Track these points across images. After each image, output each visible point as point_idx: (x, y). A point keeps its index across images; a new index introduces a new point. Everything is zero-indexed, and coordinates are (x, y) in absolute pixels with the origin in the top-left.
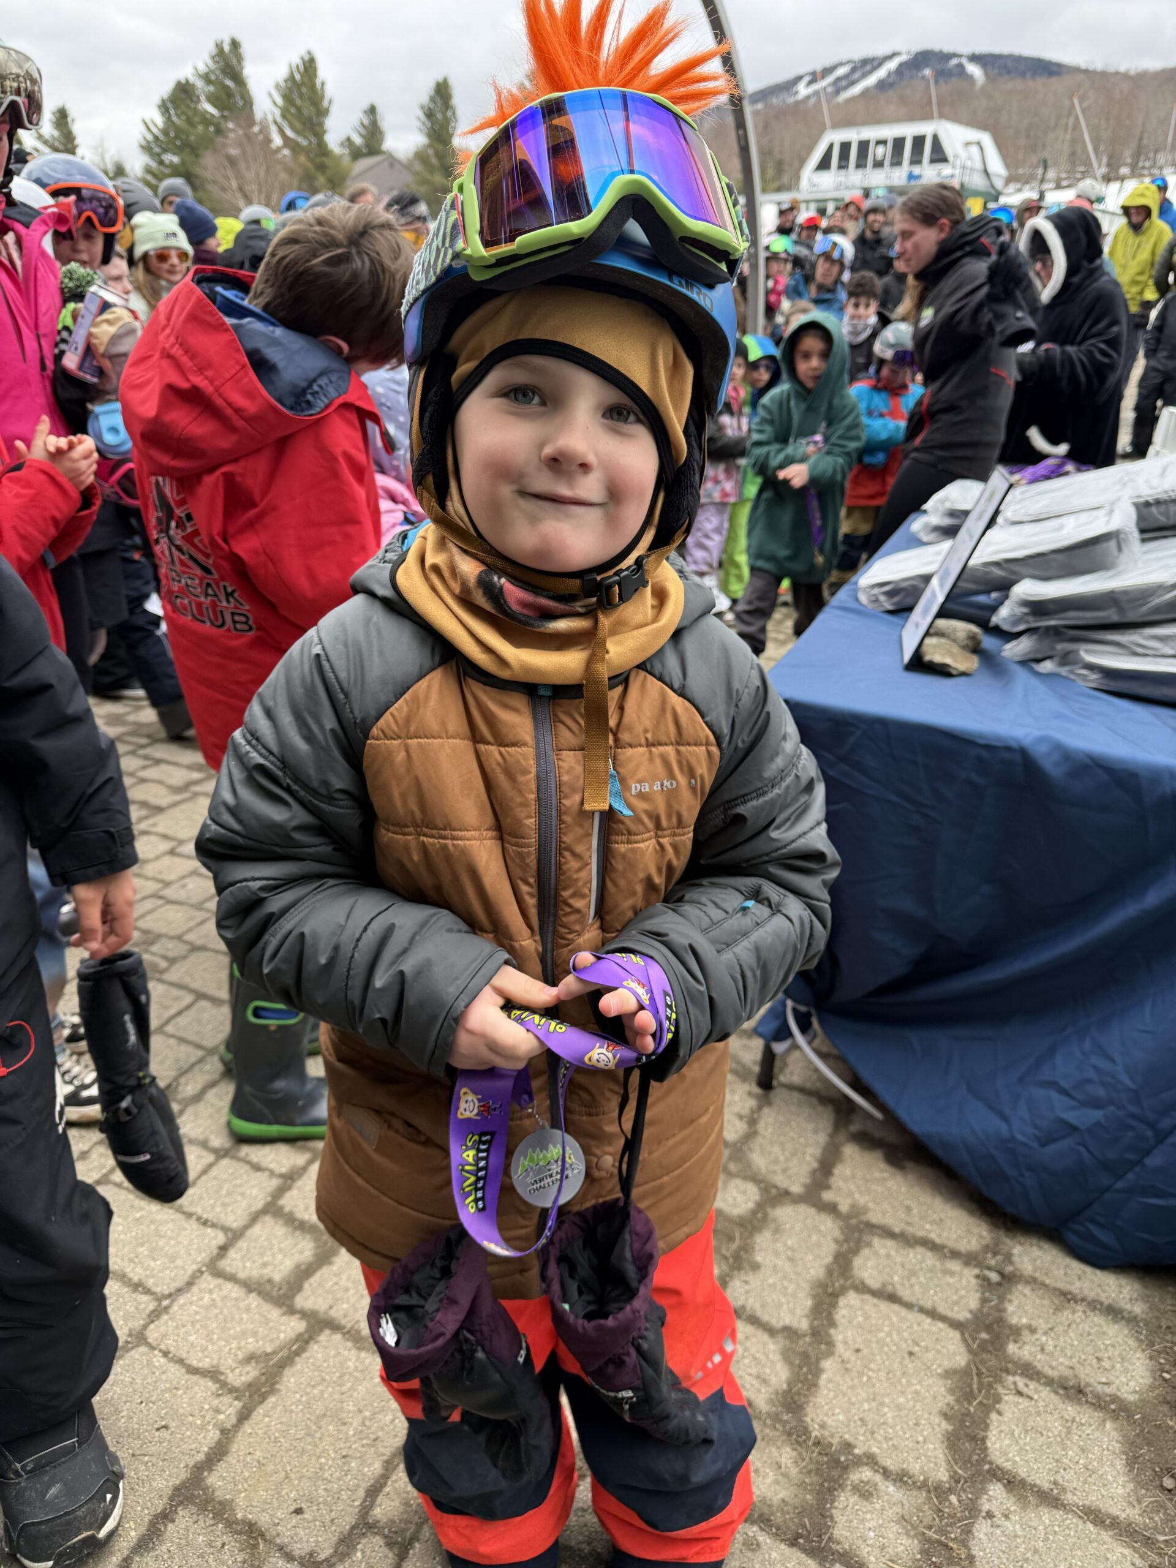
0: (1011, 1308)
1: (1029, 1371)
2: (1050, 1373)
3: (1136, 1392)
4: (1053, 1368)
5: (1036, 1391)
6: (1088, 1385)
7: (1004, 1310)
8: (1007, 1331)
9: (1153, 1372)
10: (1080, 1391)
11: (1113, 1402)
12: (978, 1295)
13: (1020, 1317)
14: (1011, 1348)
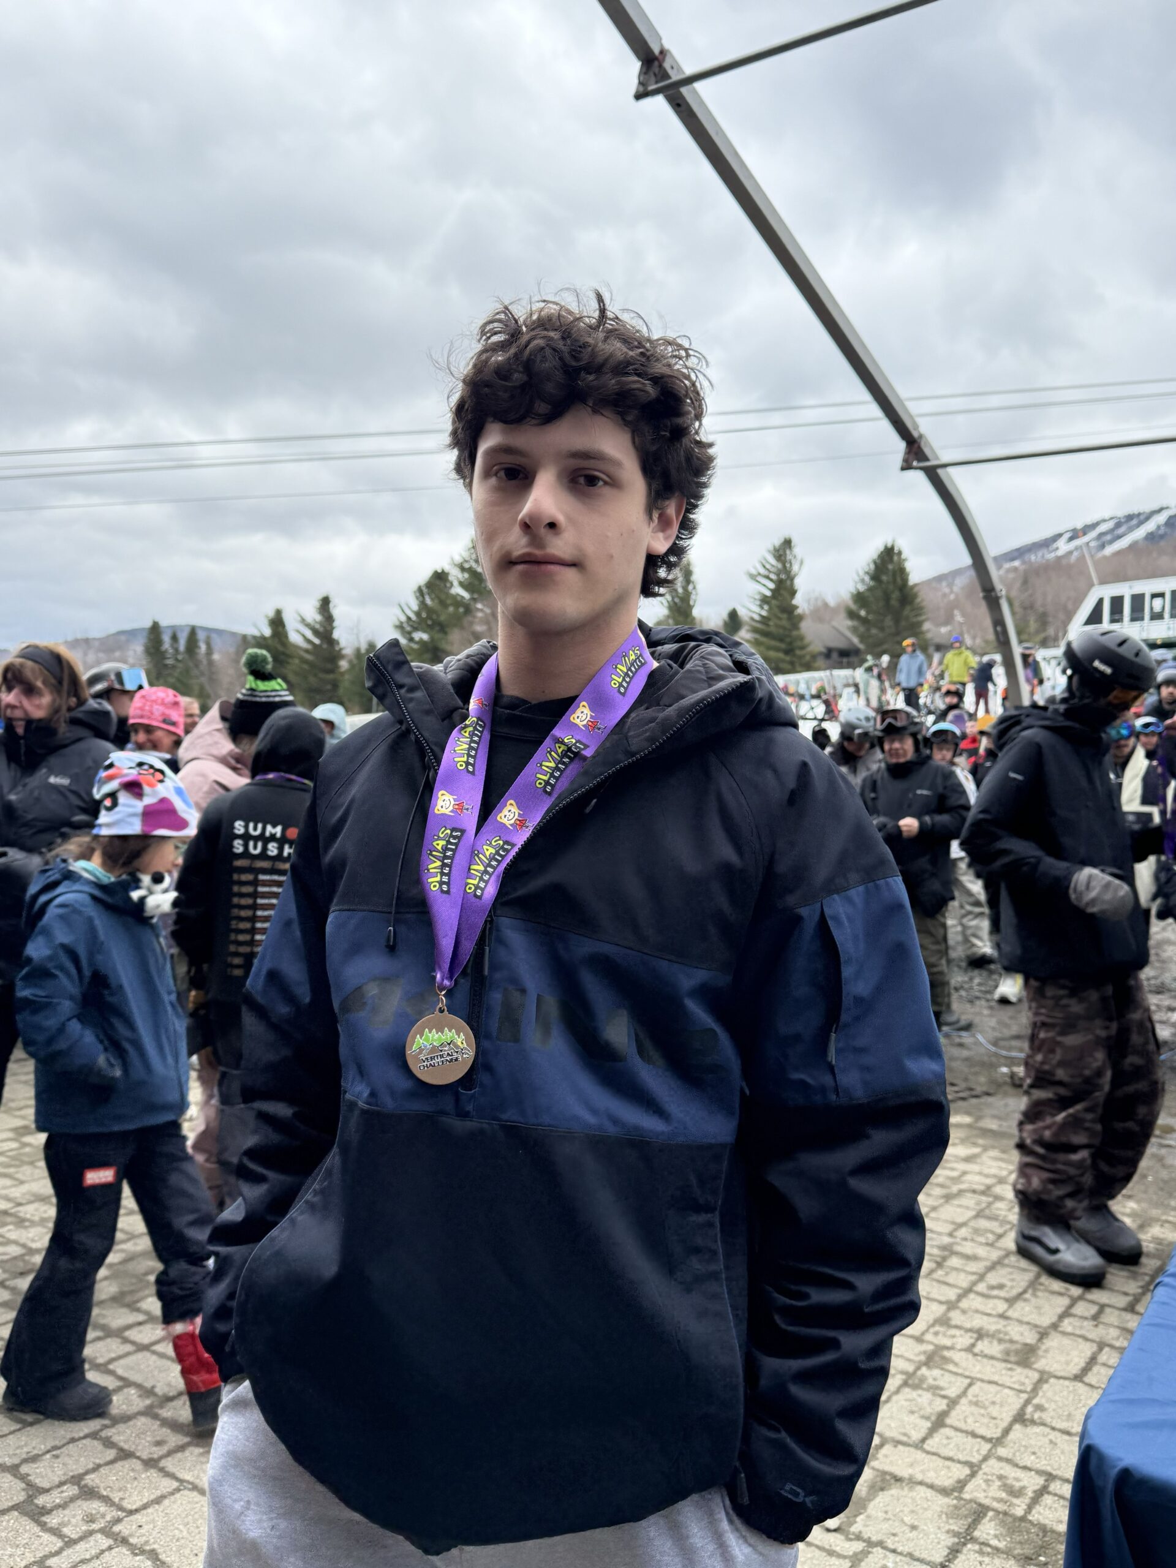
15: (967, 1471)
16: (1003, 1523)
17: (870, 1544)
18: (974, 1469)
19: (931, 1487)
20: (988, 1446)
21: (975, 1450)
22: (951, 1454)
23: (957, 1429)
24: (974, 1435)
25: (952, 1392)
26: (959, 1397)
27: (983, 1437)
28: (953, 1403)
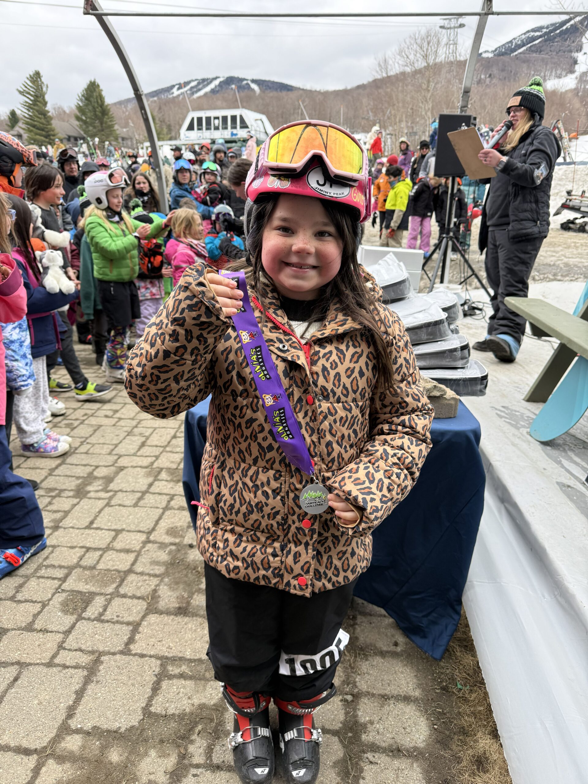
0: (360, 713)
1: (374, 748)
2: (384, 745)
3: (424, 741)
4: (384, 742)
5: (379, 758)
6: (402, 745)
7: (357, 716)
8: (360, 728)
9: (429, 726)
10: (399, 750)
11: (414, 751)
12: (343, 711)
13: (365, 717)
14: (364, 737)
15: (154, 458)
16: (169, 472)
17: (116, 492)
18: (157, 457)
19: (141, 467)
20: (161, 449)
21: (157, 451)
22: (147, 454)
23: (149, 446)
24: (157, 446)
25: (147, 434)
26: (150, 435)
27: (160, 446)
28: (147, 438)
